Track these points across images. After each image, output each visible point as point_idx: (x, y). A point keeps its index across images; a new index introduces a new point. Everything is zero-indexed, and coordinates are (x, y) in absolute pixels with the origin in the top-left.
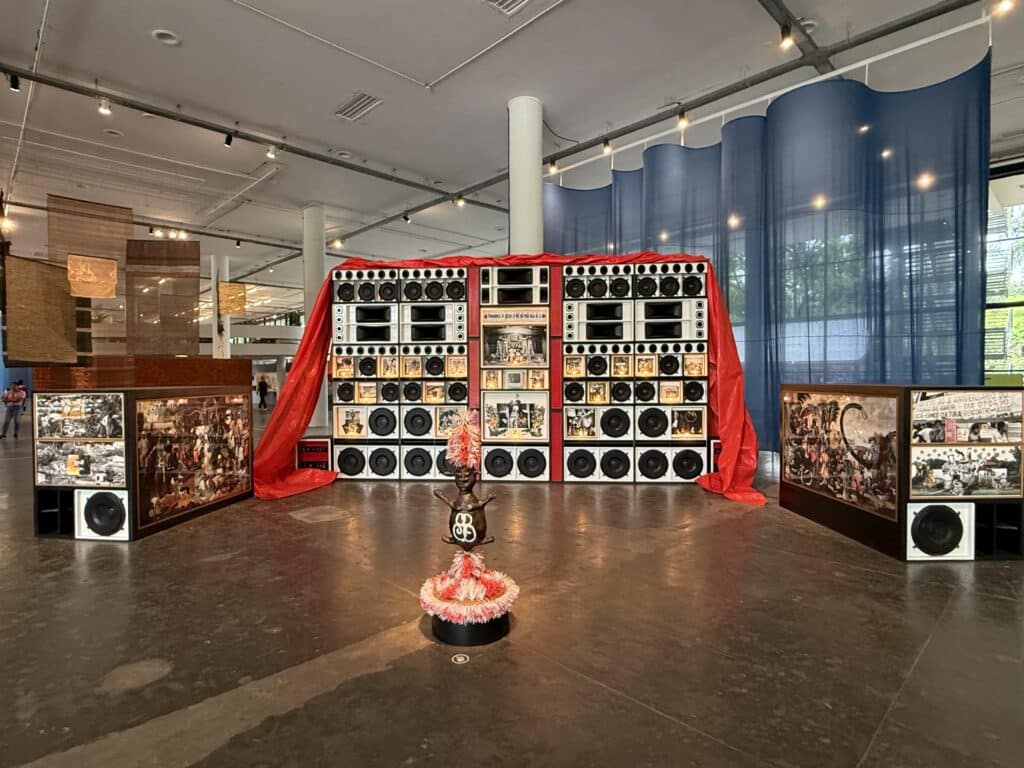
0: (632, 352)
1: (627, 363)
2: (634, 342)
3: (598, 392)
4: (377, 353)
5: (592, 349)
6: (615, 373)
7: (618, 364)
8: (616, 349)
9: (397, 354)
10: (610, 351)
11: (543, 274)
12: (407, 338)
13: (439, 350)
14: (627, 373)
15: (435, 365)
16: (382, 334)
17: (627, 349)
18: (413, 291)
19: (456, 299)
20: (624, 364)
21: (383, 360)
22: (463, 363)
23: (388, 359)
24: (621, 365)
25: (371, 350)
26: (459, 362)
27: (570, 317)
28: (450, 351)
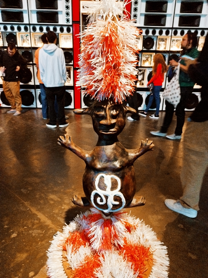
0: (170, 35)
1: (166, 43)
2: (172, 28)
3: (147, 60)
4: (16, 30)
5: (147, 32)
6: (158, 48)
7: (160, 43)
8: (161, 33)
9: (29, 31)
10: (157, 34)
12: (34, 20)
13: (55, 29)
14: (165, 48)
16: (19, 17)
17: (167, 33)
20: (164, 42)
21: (20, 35)
22: (70, 39)
23: (23, 35)
24: (162, 43)
25: (12, 28)
26: (67, 38)
27: (136, 9)
28: (62, 30)
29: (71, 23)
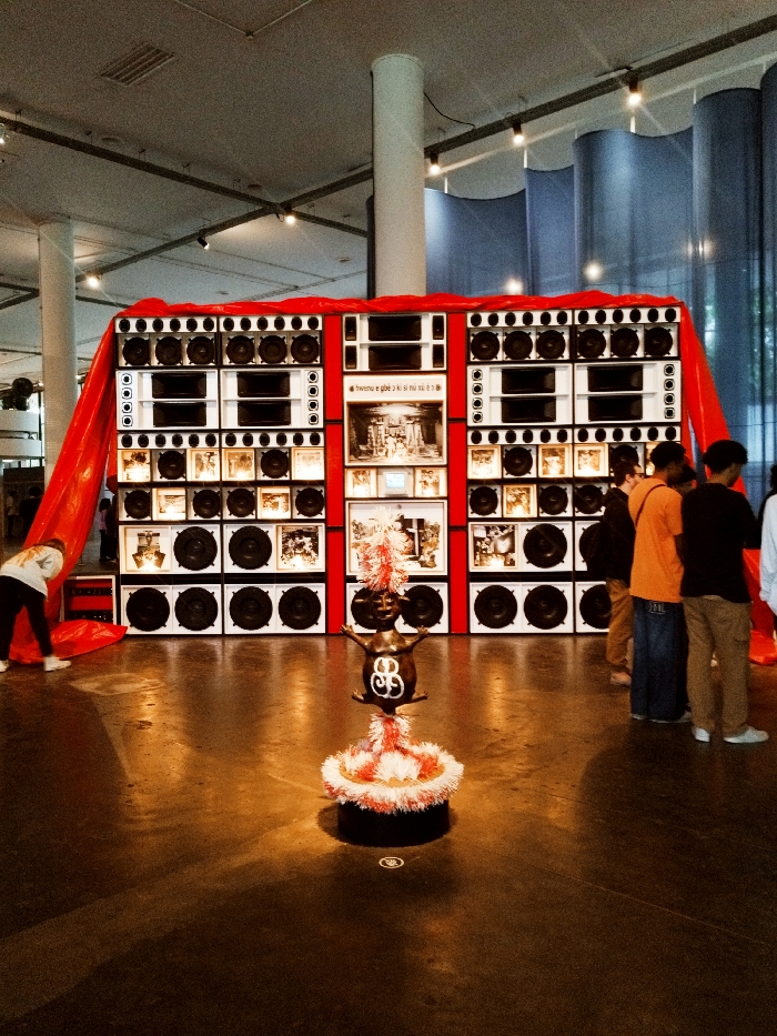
0: (569, 440)
1: (562, 457)
2: (573, 426)
3: (519, 501)
4: (185, 444)
5: (511, 437)
6: (544, 473)
7: (547, 459)
8: (545, 437)
9: (217, 445)
10: (537, 439)
11: (437, 323)
12: (231, 420)
13: (282, 440)
14: (562, 472)
15: (276, 463)
16: (196, 415)
17: (562, 437)
18: (240, 348)
19: (304, 362)
20: (557, 458)
21: (194, 454)
22: (318, 459)
23: (202, 453)
24: (553, 460)
25: (177, 441)
26: (311, 458)
27: (477, 389)
28: (298, 440)
29: (320, 425)
